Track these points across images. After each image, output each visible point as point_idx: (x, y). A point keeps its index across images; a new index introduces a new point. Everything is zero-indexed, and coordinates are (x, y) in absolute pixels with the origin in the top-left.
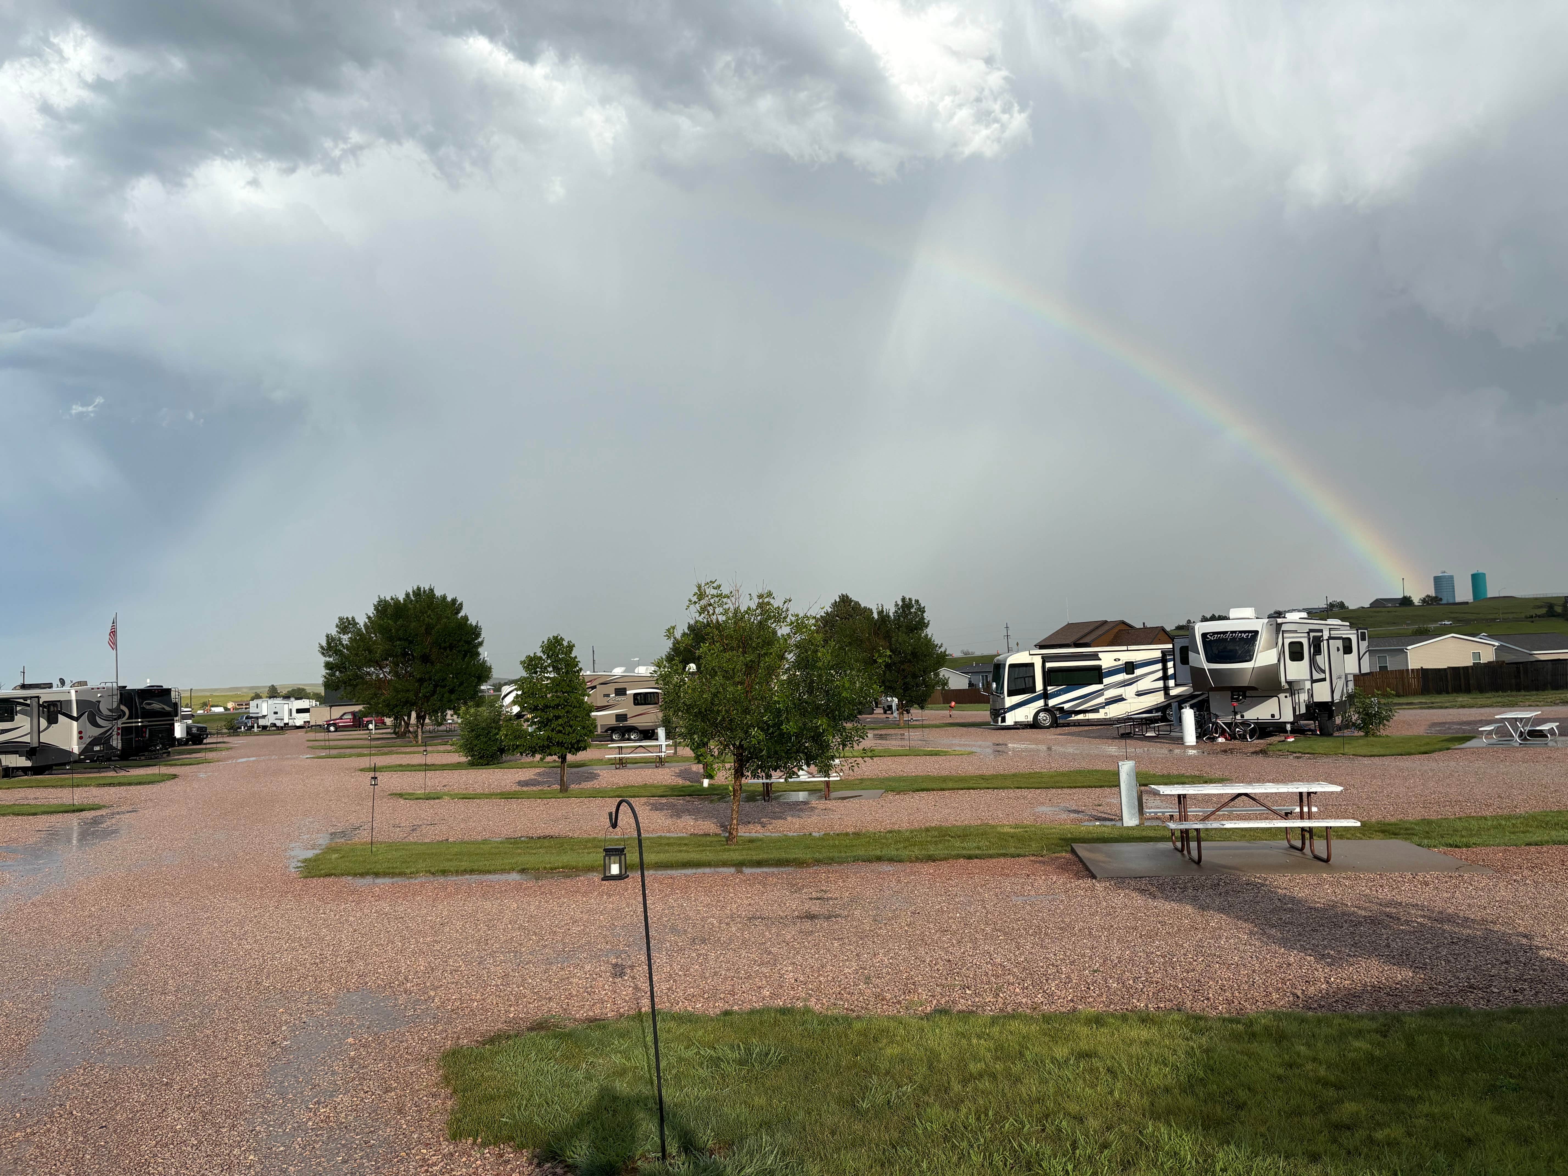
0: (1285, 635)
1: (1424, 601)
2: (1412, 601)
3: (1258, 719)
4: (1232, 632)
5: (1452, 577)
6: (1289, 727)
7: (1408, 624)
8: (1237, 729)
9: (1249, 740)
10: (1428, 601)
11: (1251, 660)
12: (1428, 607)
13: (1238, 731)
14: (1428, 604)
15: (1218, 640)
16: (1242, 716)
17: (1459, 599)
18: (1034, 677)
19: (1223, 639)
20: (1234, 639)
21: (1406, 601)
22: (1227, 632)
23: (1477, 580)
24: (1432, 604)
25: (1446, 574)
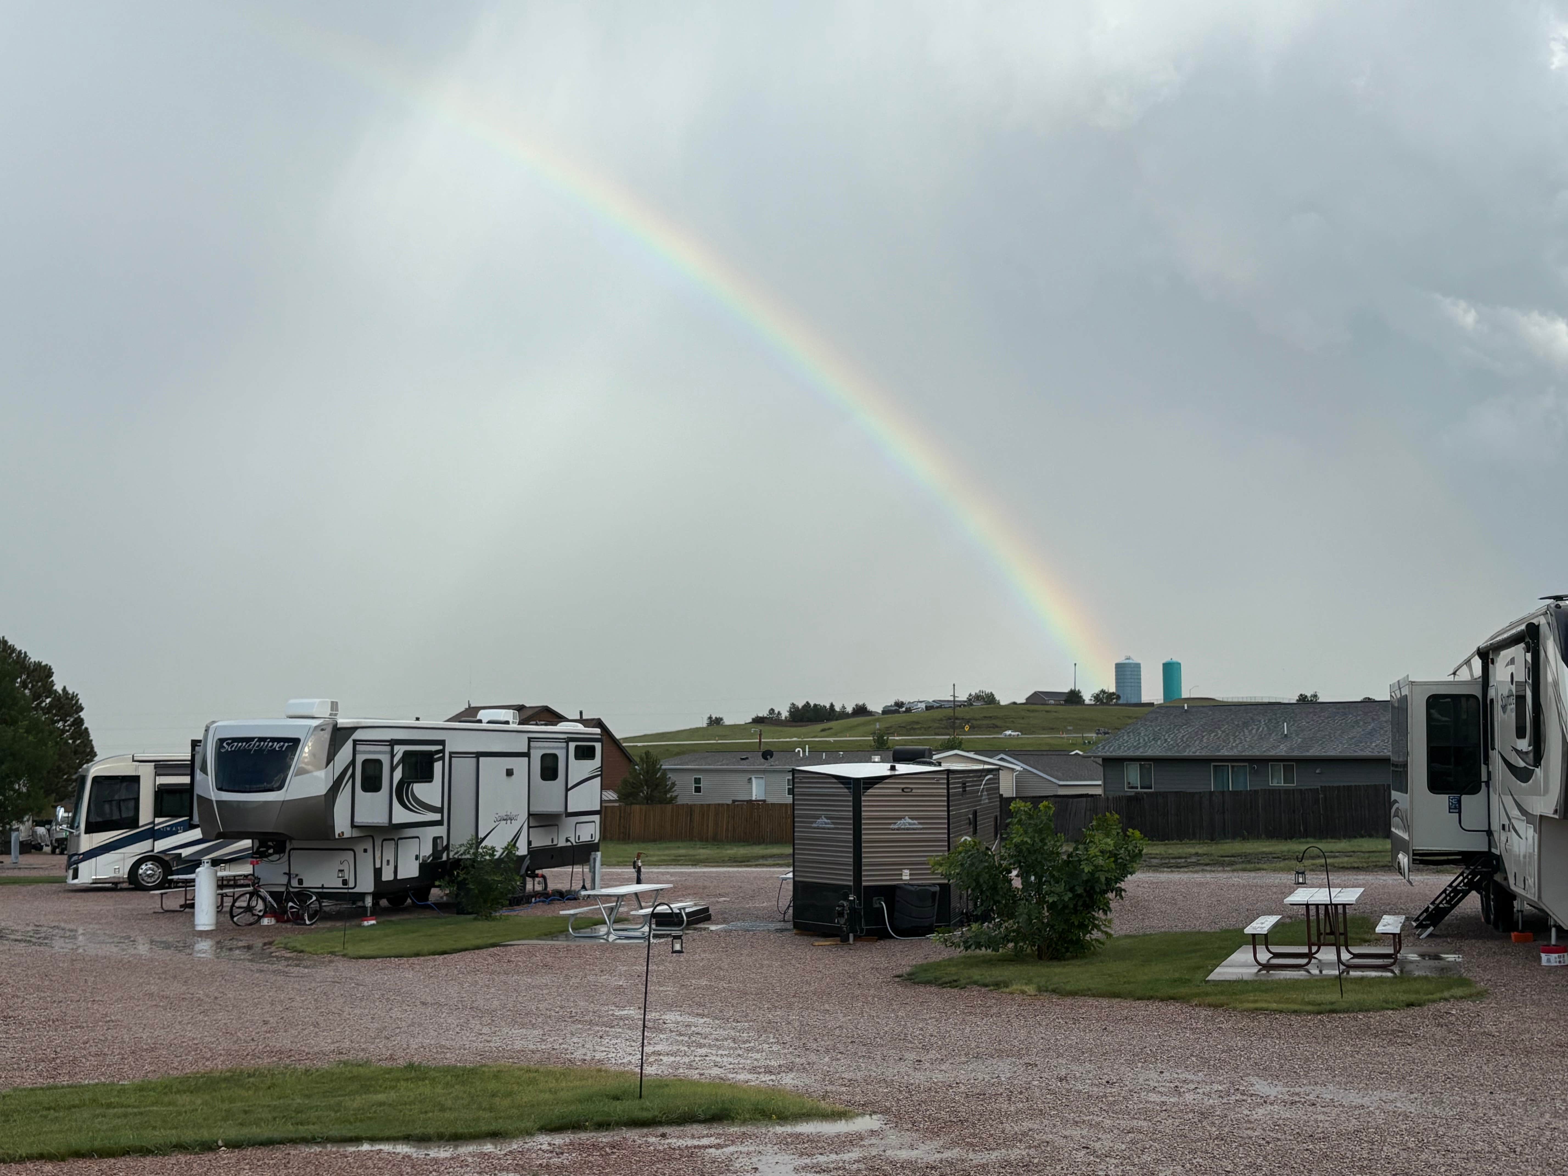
0: (359, 748)
1: (1097, 697)
2: (1081, 697)
3: (323, 887)
4: (261, 739)
5: (1138, 666)
6: (369, 901)
7: (1068, 732)
8: (290, 904)
9: (308, 922)
10: (1103, 698)
11: (280, 788)
12: (1101, 707)
13: (292, 907)
14: (1102, 703)
15: (239, 751)
16: (301, 882)
17: (1145, 699)
18: (137, 800)
19: (245, 749)
20: (260, 751)
21: (1074, 697)
22: (252, 739)
23: (1171, 671)
24: (1107, 704)
25: (1131, 661)
